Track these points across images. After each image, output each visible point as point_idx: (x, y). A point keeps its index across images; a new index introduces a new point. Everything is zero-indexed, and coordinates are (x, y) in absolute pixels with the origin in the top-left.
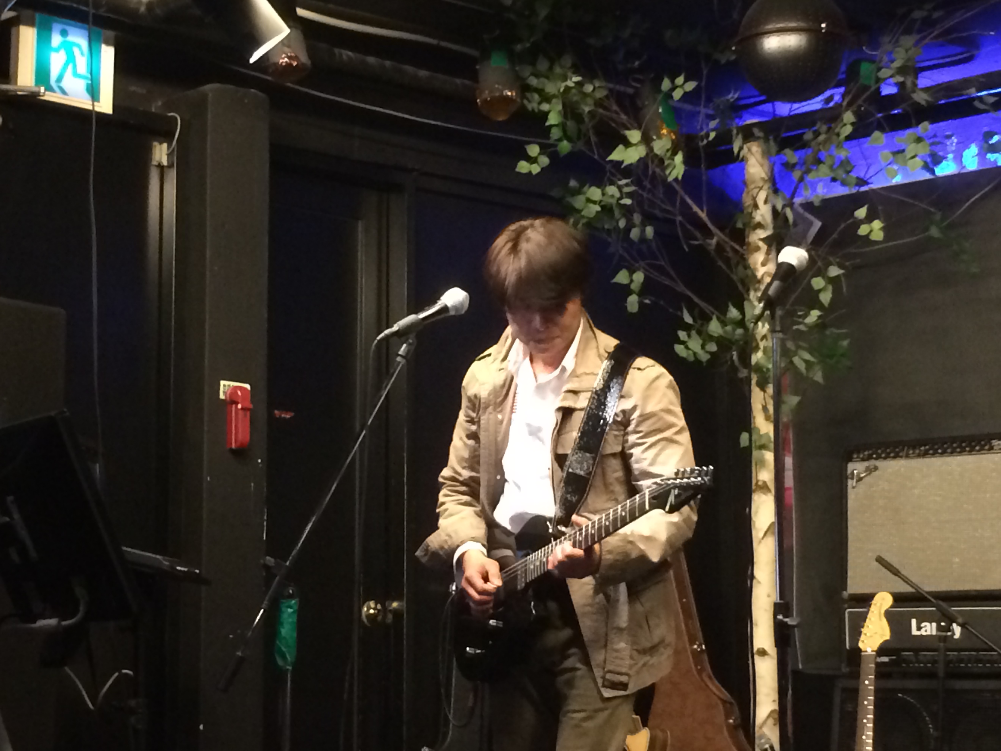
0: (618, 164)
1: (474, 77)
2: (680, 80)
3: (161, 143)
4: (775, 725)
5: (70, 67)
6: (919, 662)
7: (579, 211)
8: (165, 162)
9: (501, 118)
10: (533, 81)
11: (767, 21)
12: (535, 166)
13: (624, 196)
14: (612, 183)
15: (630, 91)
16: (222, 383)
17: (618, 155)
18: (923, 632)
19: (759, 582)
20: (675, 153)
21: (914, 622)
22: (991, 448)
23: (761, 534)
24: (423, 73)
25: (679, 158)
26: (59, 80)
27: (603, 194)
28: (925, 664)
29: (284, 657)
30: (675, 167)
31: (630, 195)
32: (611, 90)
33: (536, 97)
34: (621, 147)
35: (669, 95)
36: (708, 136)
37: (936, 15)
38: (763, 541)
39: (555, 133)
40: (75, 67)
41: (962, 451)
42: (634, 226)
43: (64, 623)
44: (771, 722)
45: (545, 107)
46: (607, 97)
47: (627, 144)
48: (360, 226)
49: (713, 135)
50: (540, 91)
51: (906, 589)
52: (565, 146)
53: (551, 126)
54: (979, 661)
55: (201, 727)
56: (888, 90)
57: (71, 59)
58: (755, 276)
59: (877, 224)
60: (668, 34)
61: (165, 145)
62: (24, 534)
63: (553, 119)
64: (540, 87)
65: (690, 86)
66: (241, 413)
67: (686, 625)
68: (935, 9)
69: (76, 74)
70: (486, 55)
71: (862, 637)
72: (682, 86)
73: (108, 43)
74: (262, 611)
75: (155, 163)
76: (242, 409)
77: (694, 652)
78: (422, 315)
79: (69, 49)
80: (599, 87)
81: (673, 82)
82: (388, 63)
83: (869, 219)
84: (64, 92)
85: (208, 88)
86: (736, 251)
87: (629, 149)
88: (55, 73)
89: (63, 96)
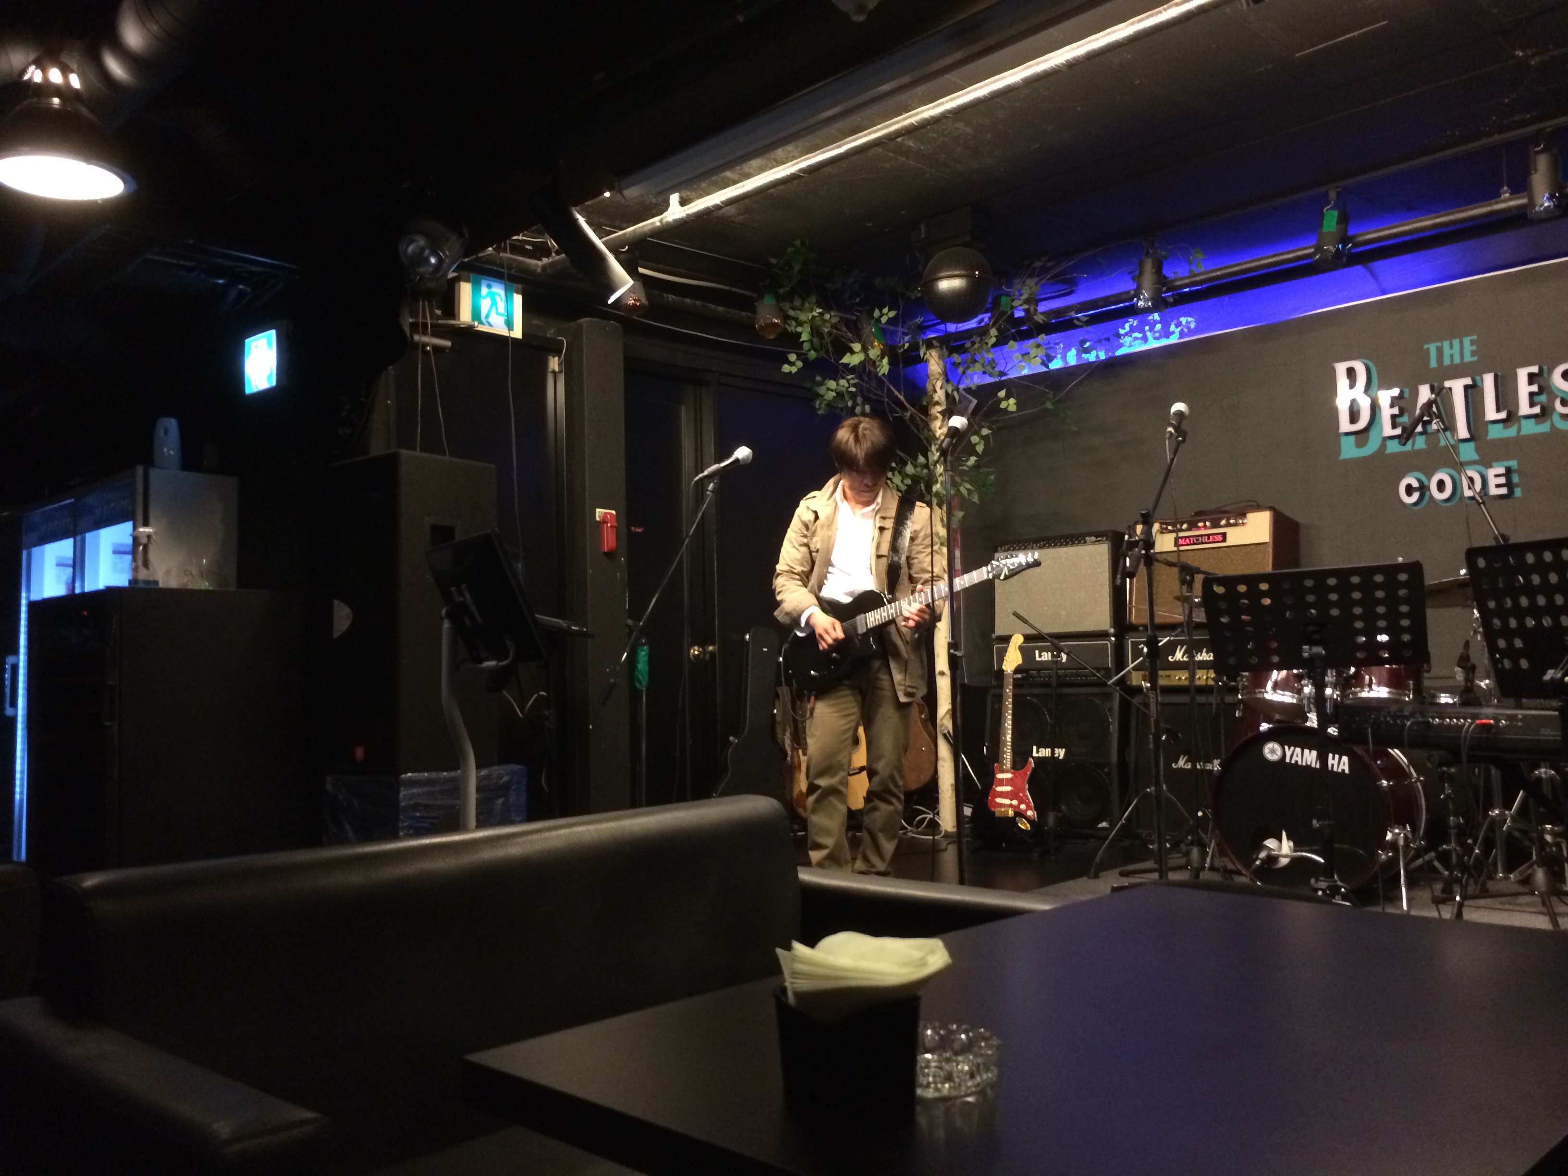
0: (847, 365)
1: (754, 311)
2: (885, 310)
3: (554, 357)
4: (950, 718)
5: (494, 309)
6: (1040, 677)
7: (822, 396)
8: (557, 369)
9: (772, 337)
10: (791, 313)
11: (940, 271)
12: (794, 367)
13: (851, 386)
14: (843, 378)
15: (854, 318)
16: (598, 510)
17: (846, 360)
18: (1043, 659)
19: (939, 629)
20: (883, 358)
21: (1037, 652)
22: (1085, 542)
24: (720, 309)
25: (885, 361)
26: (487, 317)
27: (838, 385)
28: (1044, 679)
29: (640, 682)
30: (883, 367)
31: (854, 385)
32: (841, 318)
33: (794, 323)
34: (848, 354)
35: (878, 320)
36: (904, 346)
37: (1049, 264)
39: (806, 346)
40: (497, 308)
41: (1067, 544)
42: (858, 405)
43: (500, 664)
44: (948, 716)
45: (799, 329)
46: (839, 322)
47: (852, 352)
48: (683, 408)
49: (907, 345)
50: (796, 319)
51: (1031, 631)
52: (813, 355)
53: (803, 342)
54: (1078, 675)
55: (591, 727)
56: (1019, 314)
57: (494, 304)
58: (935, 436)
59: (1012, 401)
60: (878, 280)
61: (556, 358)
62: (473, 608)
63: (805, 337)
64: (796, 316)
65: (892, 314)
66: (610, 530)
68: (1049, 260)
69: (497, 313)
70: (761, 297)
71: (1005, 663)
72: (886, 314)
73: (517, 293)
74: (626, 654)
75: (550, 370)
76: (611, 526)
78: (723, 465)
79: (492, 296)
80: (834, 316)
81: (881, 311)
82: (698, 303)
83: (1007, 398)
84: (490, 325)
85: (583, 320)
86: (922, 420)
87: (853, 356)
88: (483, 314)
89: (489, 327)
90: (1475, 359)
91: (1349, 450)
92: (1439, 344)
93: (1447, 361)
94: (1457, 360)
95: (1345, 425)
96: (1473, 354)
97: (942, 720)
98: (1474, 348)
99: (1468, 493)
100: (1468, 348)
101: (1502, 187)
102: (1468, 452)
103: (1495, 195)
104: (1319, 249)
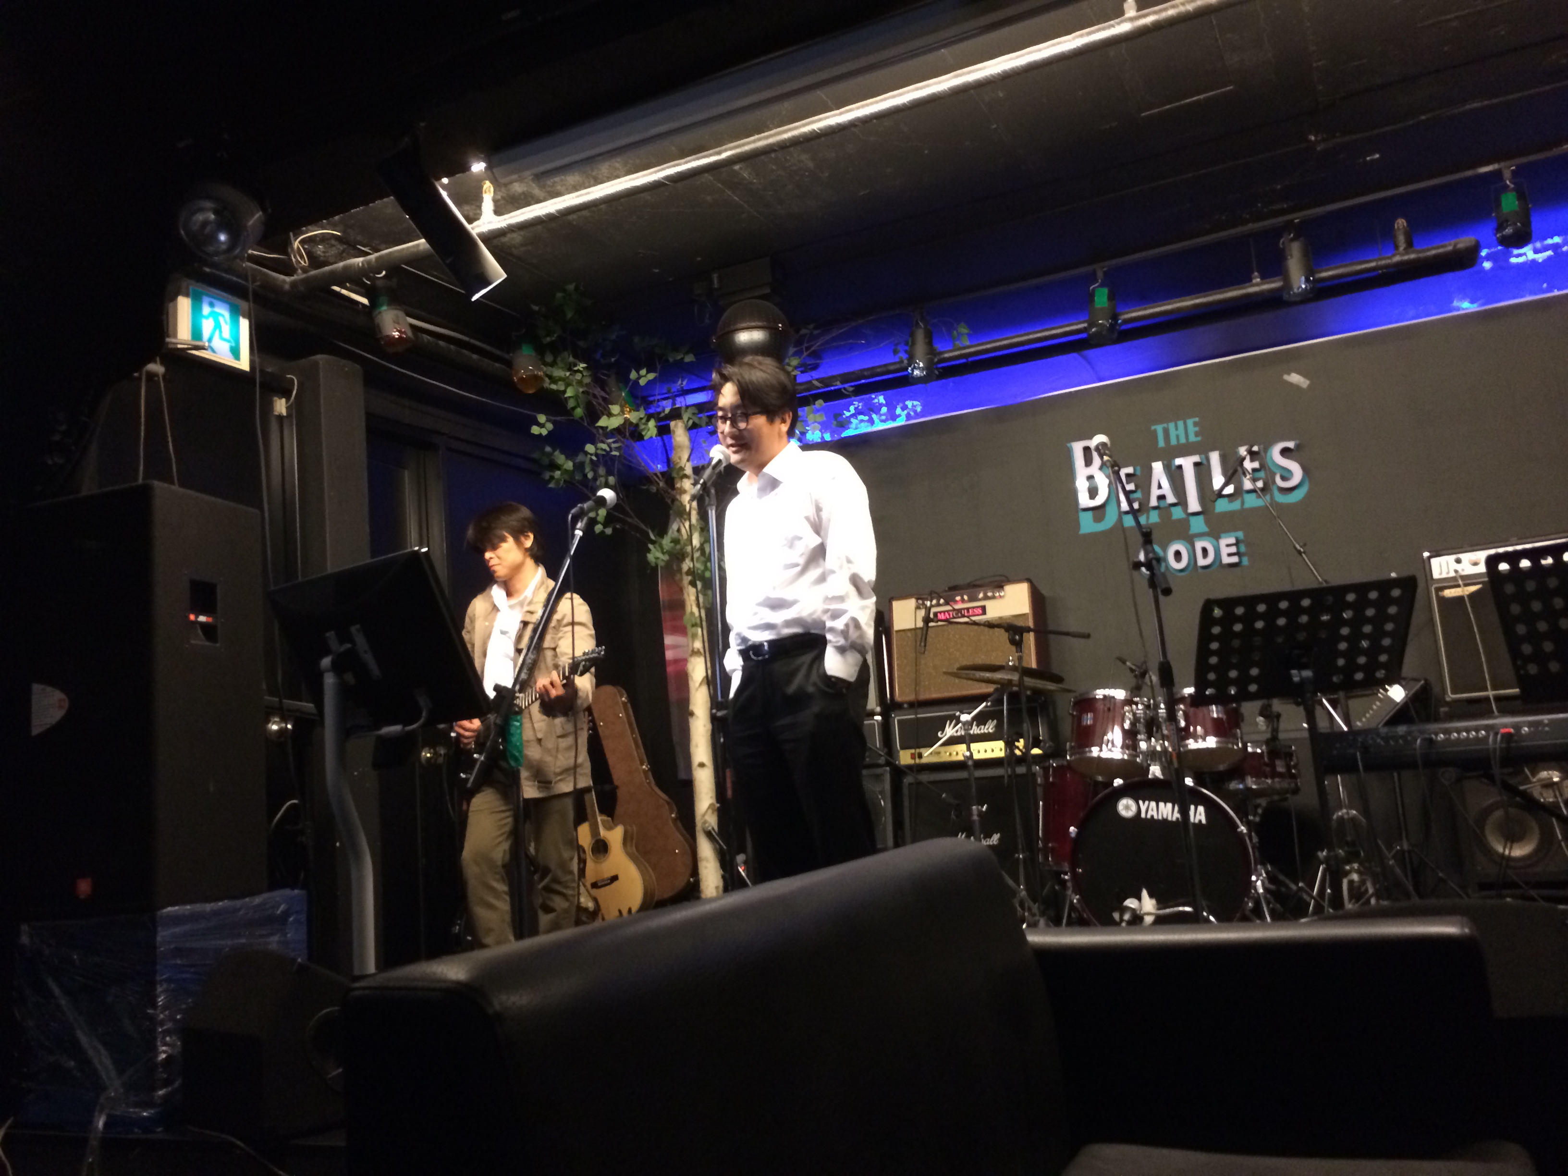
0: (604, 428)
1: (510, 363)
2: (643, 372)
3: (280, 398)
4: (713, 813)
5: (217, 332)
8: (284, 412)
9: (531, 391)
11: (740, 322)
12: (543, 429)
13: (613, 449)
14: (602, 441)
17: (603, 422)
19: (697, 717)
20: (648, 420)
23: (697, 684)
24: (475, 357)
26: (210, 341)
27: (597, 449)
30: (649, 430)
31: (617, 449)
32: (595, 378)
34: (605, 417)
35: (636, 382)
36: (664, 411)
37: (816, 332)
38: (699, 690)
39: (571, 403)
40: (221, 332)
43: (405, 728)
44: (710, 811)
47: (610, 415)
48: (406, 474)
49: (667, 411)
52: (578, 412)
53: (568, 398)
57: (218, 326)
60: (636, 340)
61: (284, 400)
63: (570, 393)
65: (651, 376)
67: (637, 752)
68: (815, 328)
69: (222, 338)
72: (645, 376)
73: (244, 317)
75: (274, 414)
77: (644, 771)
79: (216, 318)
80: (586, 376)
81: (638, 373)
82: (452, 347)
84: (213, 351)
85: (319, 357)
86: (670, 493)
87: (611, 418)
88: (206, 335)
89: (212, 354)
90: (1199, 439)
91: (1087, 525)
92: (1165, 425)
93: (1173, 442)
94: (1183, 440)
95: (1084, 500)
96: (1197, 434)
97: (704, 815)
98: (1197, 429)
99: (1202, 562)
100: (1192, 429)
101: (1253, 272)
102: (1198, 525)
103: (1247, 279)
104: (1092, 325)
